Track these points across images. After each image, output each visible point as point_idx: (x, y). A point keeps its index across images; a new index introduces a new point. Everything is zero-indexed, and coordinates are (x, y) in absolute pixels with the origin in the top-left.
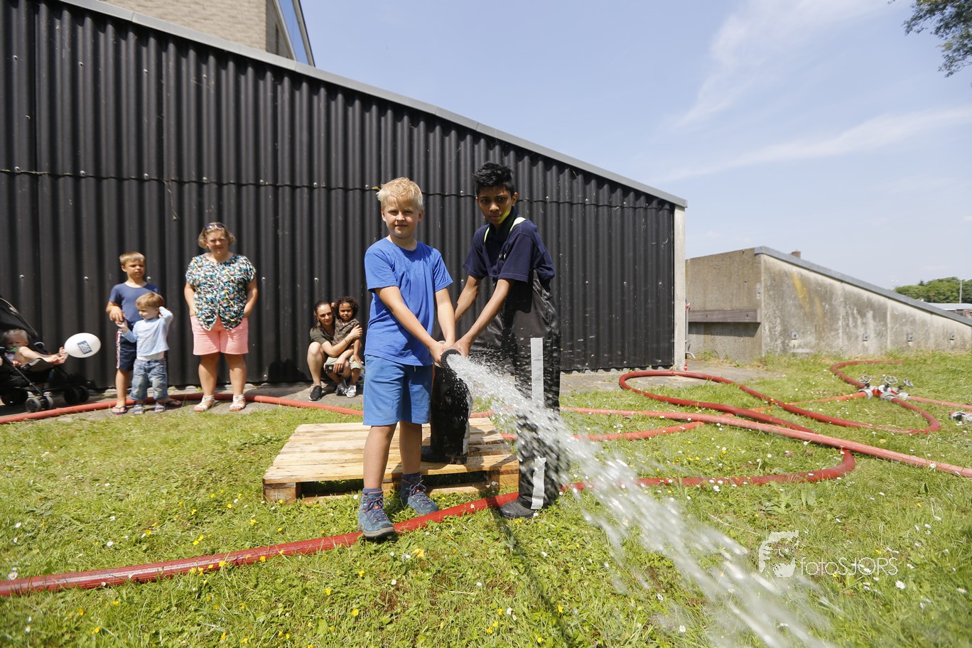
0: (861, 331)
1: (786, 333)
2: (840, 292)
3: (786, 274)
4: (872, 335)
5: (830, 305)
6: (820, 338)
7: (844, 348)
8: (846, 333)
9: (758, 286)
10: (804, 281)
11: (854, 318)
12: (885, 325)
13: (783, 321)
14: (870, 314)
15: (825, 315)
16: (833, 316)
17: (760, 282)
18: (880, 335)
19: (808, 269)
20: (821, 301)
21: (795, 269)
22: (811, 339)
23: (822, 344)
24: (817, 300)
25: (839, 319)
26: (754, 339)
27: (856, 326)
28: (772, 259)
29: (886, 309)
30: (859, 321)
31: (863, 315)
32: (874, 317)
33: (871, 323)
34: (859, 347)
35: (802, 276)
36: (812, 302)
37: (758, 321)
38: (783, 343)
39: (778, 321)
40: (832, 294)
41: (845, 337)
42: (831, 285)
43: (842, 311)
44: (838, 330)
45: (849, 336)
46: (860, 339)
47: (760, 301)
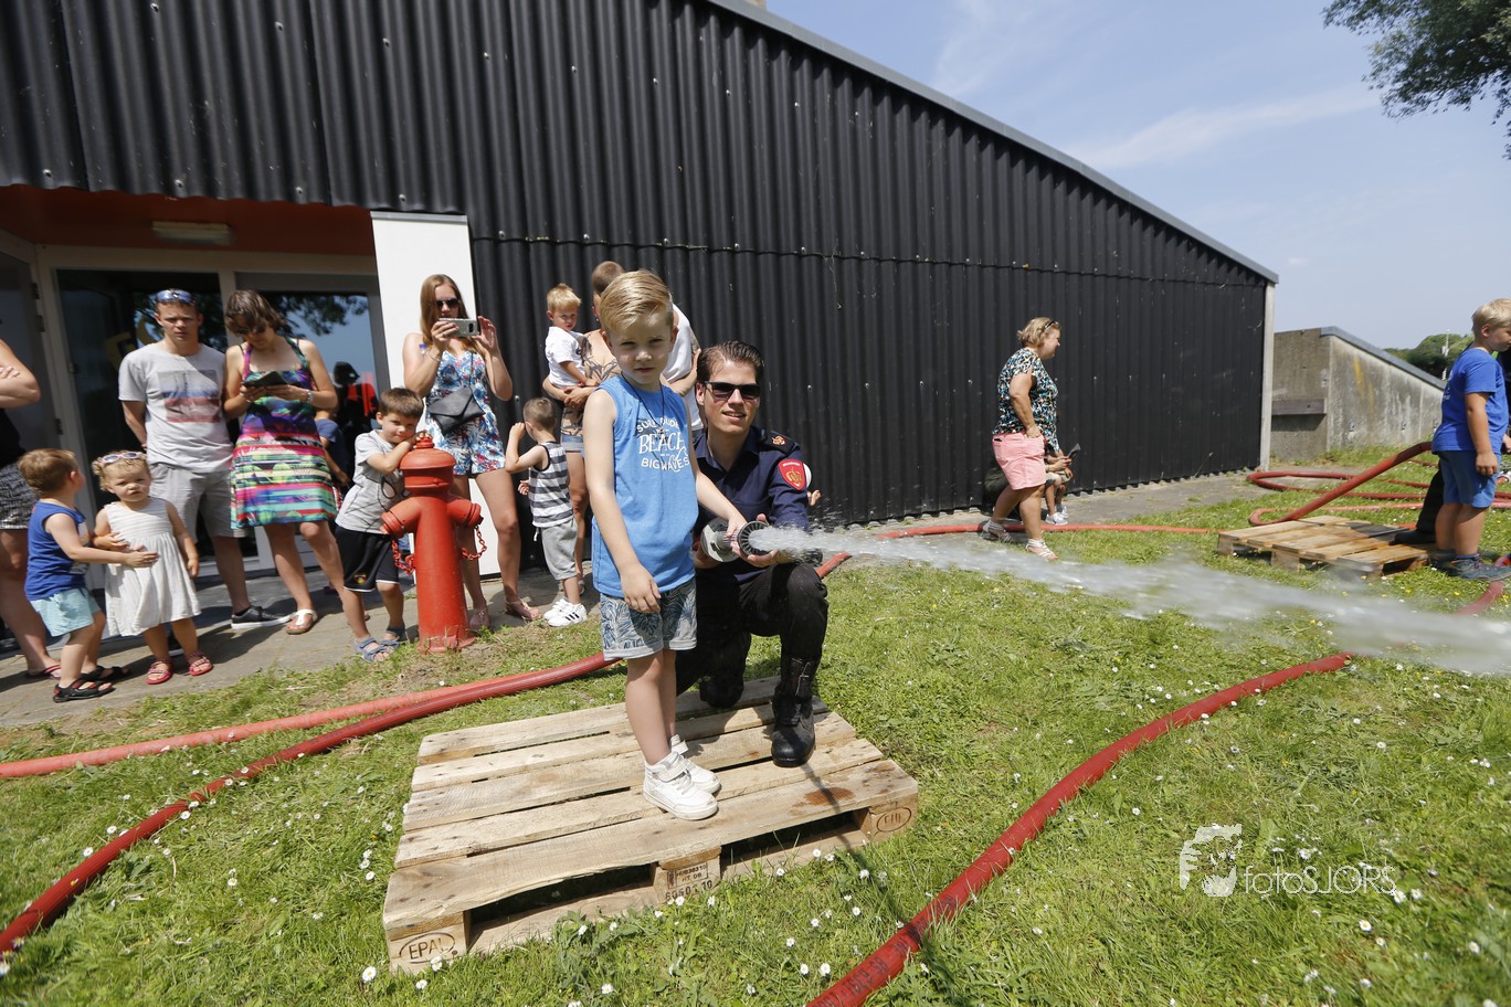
0: (1400, 419)
1: (1346, 427)
2: (1387, 376)
3: (1349, 358)
4: (1409, 423)
5: (1380, 391)
6: (1370, 429)
7: (1388, 439)
8: (1390, 422)
9: (1324, 372)
10: (1362, 363)
11: (1397, 404)
12: (1418, 411)
13: (1344, 410)
14: (1408, 400)
15: (1375, 401)
16: (1380, 402)
17: (1327, 367)
18: (1414, 422)
19: (1366, 351)
20: (1374, 387)
21: (1356, 352)
22: (1363, 429)
23: (1372, 434)
24: (1370, 386)
25: (1385, 406)
26: (1316, 433)
27: (1397, 414)
28: (1340, 341)
29: (1419, 393)
30: (1400, 407)
31: (1403, 400)
32: (1411, 403)
33: (1409, 409)
34: (1399, 437)
35: (1361, 359)
36: (1366, 389)
37: (1325, 412)
38: (1343, 435)
39: (1341, 410)
40: (1382, 378)
41: (1389, 426)
42: (1382, 368)
43: (1388, 397)
44: (1383, 418)
45: (1393, 425)
46: (1399, 428)
47: (1326, 390)
